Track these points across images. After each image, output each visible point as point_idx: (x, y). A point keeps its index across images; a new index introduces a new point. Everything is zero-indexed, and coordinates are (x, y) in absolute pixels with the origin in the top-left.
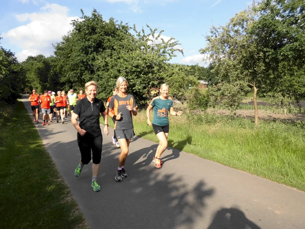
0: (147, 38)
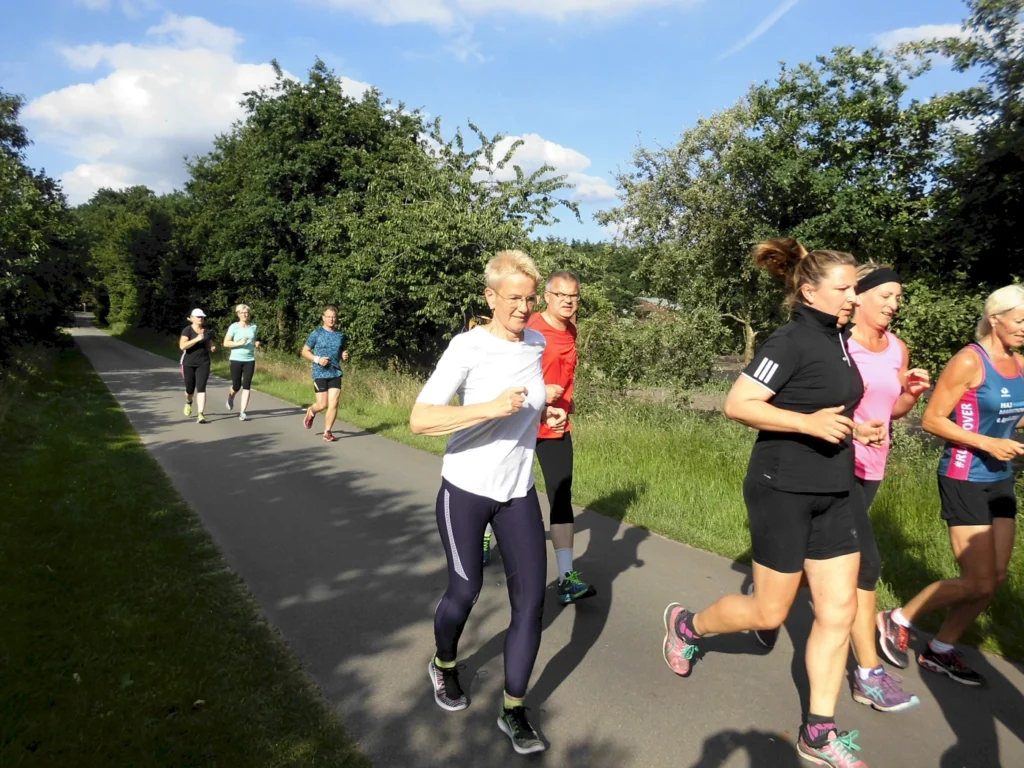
0: (469, 164)
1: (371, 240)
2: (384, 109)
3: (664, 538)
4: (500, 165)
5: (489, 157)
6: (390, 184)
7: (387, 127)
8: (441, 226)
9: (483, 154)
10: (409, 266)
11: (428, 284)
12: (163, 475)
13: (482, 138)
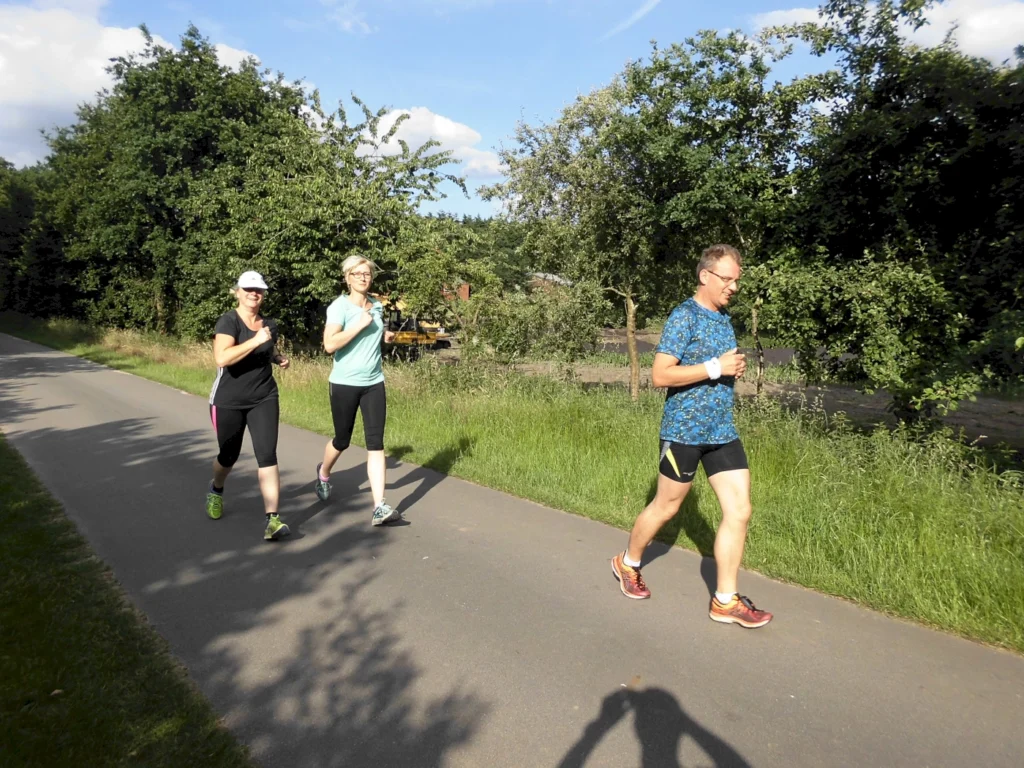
0: (353, 138)
1: (251, 216)
2: (263, 80)
3: (540, 505)
4: (385, 140)
5: (373, 131)
6: (271, 158)
7: (267, 99)
8: (325, 202)
9: (368, 128)
10: (293, 243)
11: (313, 261)
12: (26, 465)
13: (366, 111)
